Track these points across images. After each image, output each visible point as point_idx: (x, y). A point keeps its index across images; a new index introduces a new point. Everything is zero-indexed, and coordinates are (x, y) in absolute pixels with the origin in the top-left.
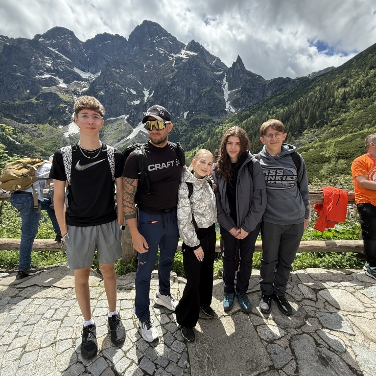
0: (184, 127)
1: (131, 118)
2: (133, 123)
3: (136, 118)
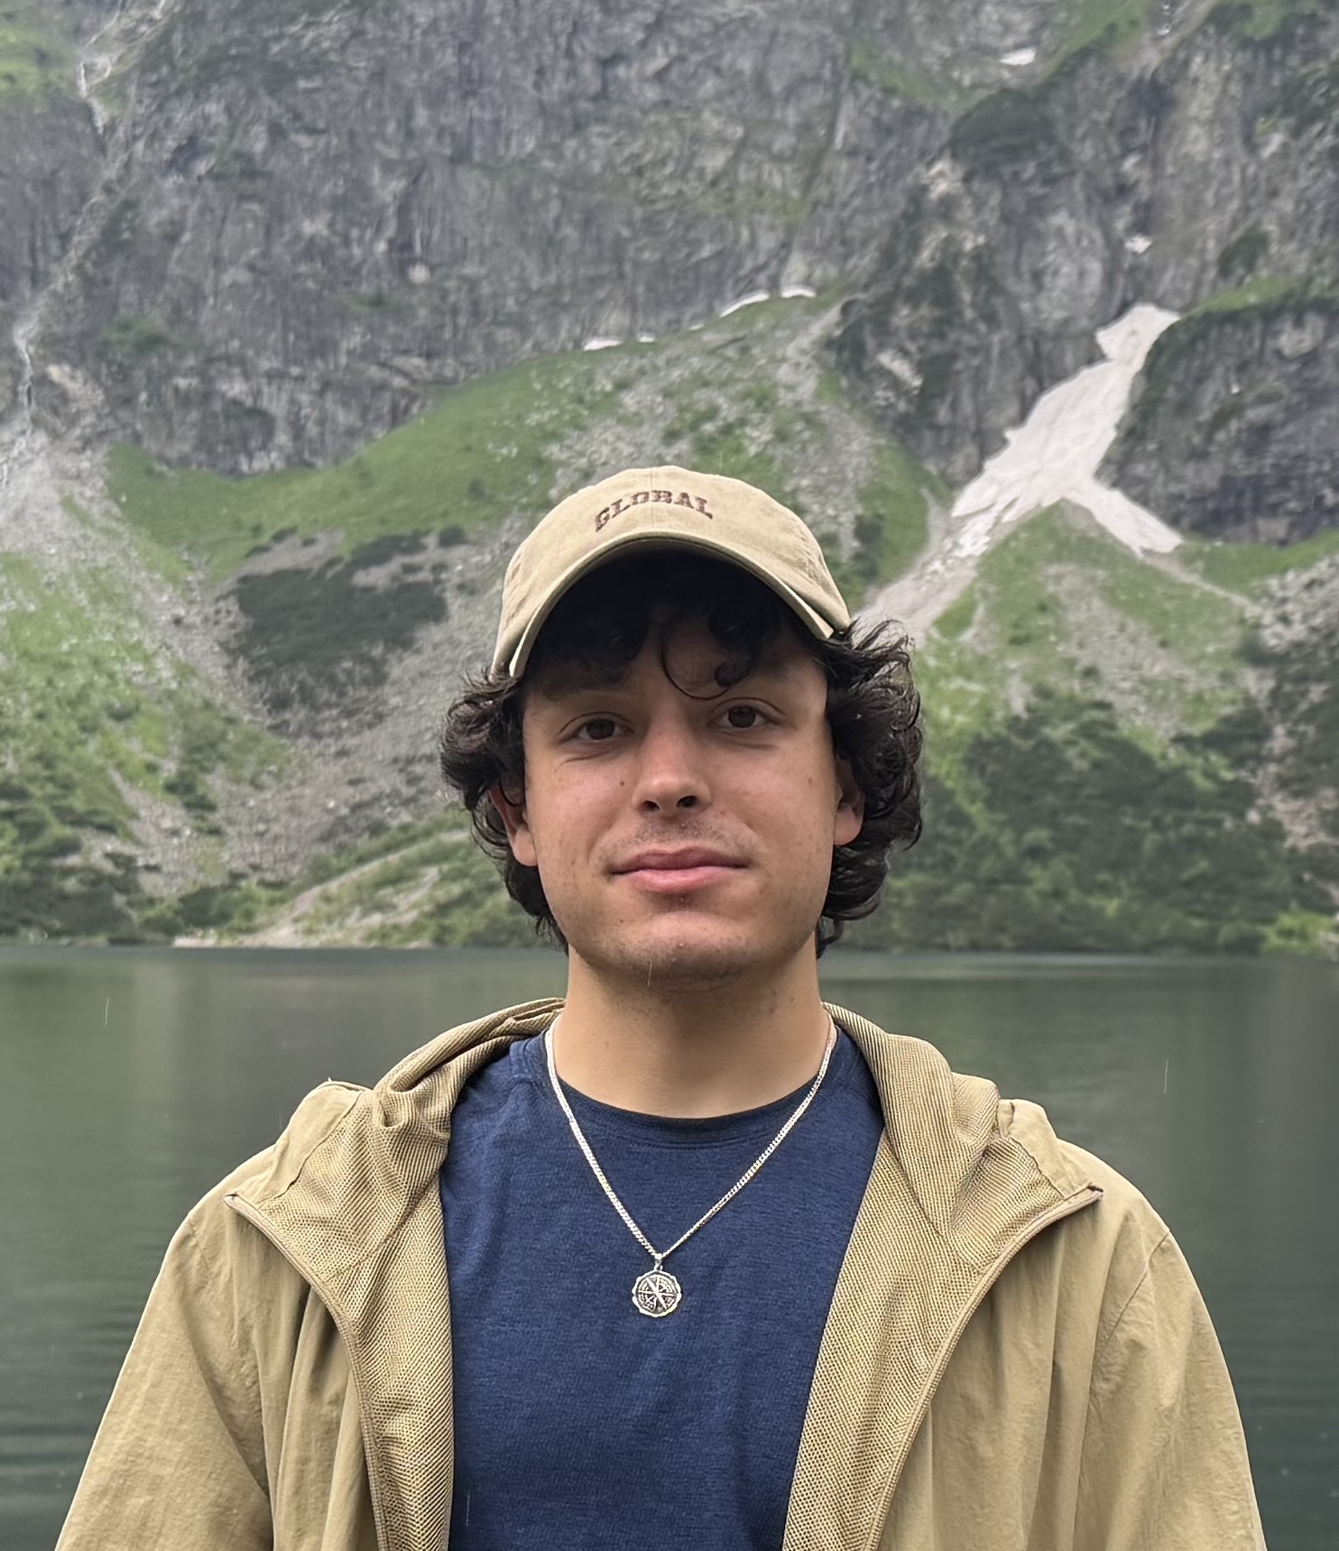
1: (903, 316)
2: (925, 398)
3: (991, 319)
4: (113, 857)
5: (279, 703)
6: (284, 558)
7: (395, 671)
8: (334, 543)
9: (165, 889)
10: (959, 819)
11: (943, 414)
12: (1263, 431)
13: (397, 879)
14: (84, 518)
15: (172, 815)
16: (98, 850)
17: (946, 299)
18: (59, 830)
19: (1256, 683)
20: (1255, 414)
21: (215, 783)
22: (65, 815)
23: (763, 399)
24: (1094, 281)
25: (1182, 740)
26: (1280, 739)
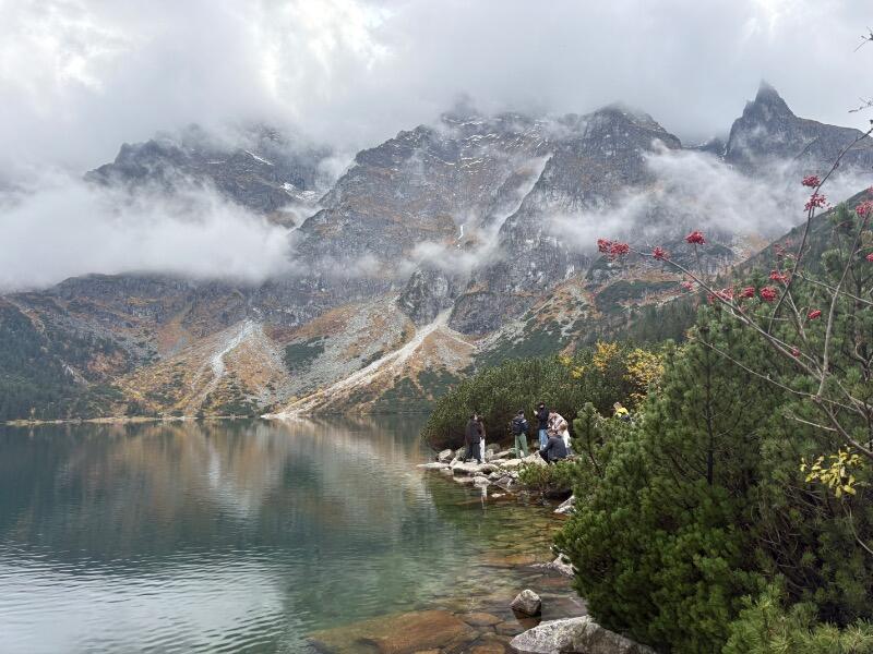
0: (577, 312)
1: (411, 295)
2: (415, 310)
3: (427, 296)
4: (253, 400)
5: (291, 369)
6: (295, 342)
7: (314, 362)
8: (305, 339)
9: (261, 406)
10: (415, 387)
11: (418, 313)
12: (475, 315)
13: (307, 402)
14: (258, 336)
15: (267, 391)
16: (249, 399)
17: (419, 293)
18: (242, 395)
19: (472, 360)
20: (474, 312)
21: (276, 385)
22: (245, 392)
23: (386, 310)
24: (446, 289)
25: (458, 371)
26: (476, 371)
